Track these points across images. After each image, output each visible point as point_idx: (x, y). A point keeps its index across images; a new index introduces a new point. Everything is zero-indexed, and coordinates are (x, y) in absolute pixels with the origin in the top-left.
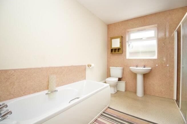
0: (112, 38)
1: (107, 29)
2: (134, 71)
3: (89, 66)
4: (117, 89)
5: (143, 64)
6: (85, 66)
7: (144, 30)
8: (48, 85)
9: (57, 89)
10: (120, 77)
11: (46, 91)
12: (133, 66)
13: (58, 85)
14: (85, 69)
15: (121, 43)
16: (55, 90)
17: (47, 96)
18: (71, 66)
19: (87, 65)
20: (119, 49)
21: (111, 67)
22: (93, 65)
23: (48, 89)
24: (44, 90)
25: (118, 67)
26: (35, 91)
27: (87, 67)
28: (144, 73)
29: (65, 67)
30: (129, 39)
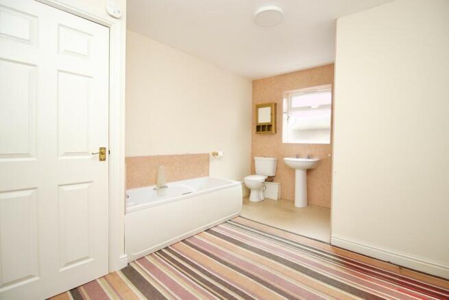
0: (258, 107)
1: (251, 89)
2: (292, 165)
3: (215, 154)
4: (264, 195)
5: (308, 152)
6: (208, 155)
7: (315, 92)
8: (156, 178)
9: (168, 184)
10: (271, 175)
11: (155, 187)
12: (293, 157)
13: (168, 181)
14: (208, 160)
15: (273, 115)
16: (164, 185)
17: (156, 191)
18: (187, 155)
19: (211, 154)
20: (270, 126)
21: (256, 158)
22: (220, 154)
23: (156, 183)
24: (151, 184)
25: (269, 157)
26: (143, 185)
27: (211, 156)
28: (308, 168)
29: (177, 156)
30: (290, 109)
